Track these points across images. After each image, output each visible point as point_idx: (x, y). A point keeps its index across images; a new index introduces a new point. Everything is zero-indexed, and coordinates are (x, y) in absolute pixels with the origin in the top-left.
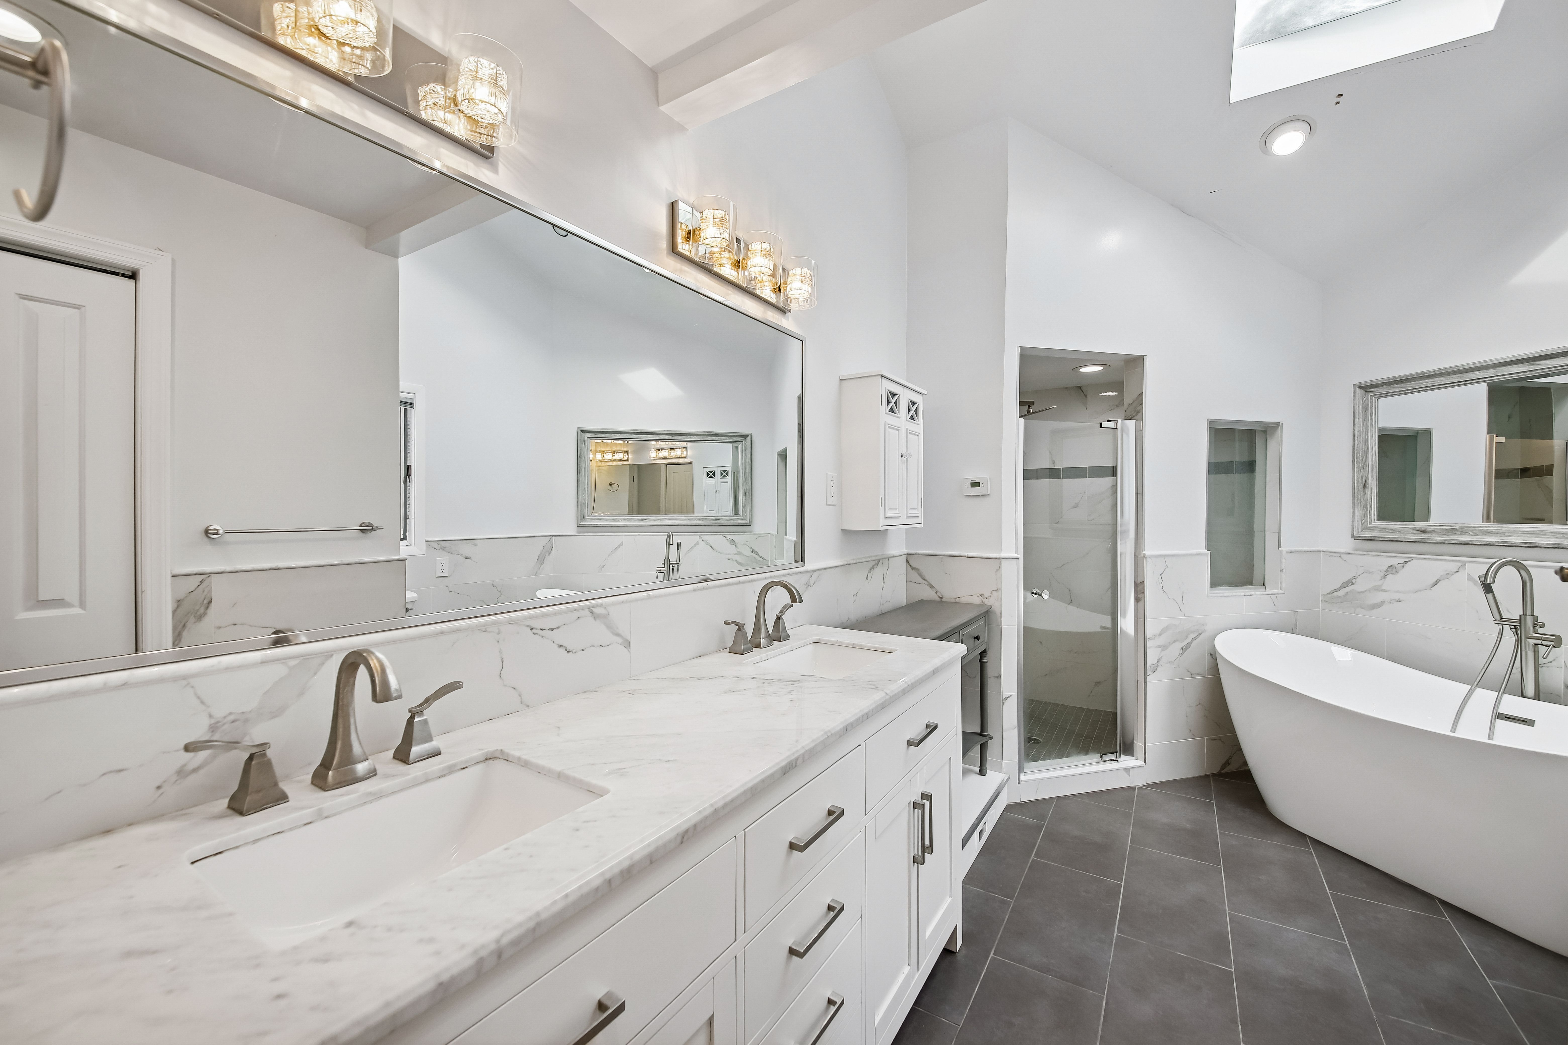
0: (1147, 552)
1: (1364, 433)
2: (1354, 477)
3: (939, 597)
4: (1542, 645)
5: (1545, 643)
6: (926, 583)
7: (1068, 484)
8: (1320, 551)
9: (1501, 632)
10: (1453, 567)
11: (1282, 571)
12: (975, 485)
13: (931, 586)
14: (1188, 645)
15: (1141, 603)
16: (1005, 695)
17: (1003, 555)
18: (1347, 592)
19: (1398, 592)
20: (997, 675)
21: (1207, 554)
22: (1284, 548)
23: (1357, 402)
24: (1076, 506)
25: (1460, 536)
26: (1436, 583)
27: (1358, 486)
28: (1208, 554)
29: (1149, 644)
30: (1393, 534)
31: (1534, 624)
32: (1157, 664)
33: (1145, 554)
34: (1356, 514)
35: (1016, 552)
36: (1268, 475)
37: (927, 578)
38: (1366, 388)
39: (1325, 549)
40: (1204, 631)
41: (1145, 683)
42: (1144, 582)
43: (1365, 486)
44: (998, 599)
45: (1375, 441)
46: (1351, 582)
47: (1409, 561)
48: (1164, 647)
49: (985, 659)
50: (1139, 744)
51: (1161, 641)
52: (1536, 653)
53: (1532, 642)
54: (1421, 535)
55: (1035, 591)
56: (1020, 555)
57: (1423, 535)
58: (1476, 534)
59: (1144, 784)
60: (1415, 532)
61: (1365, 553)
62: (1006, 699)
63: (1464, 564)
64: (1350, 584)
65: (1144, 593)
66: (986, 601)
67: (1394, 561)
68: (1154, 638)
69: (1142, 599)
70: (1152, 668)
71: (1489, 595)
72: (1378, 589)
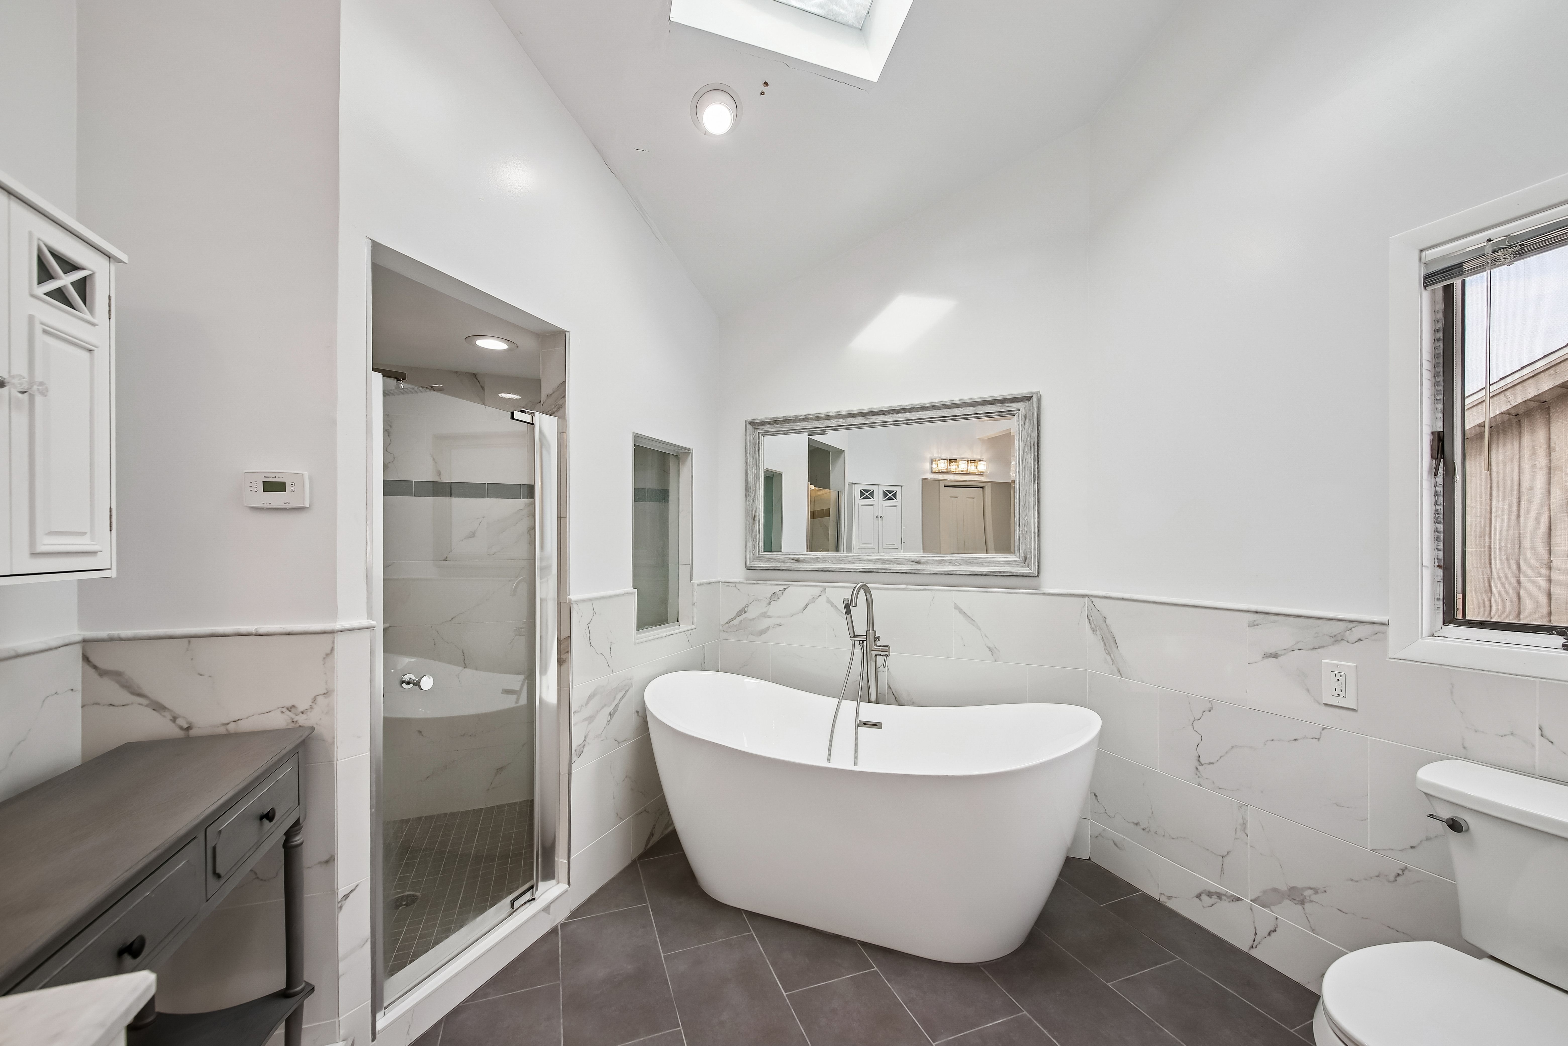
0: (573, 597)
1: (754, 468)
2: (746, 509)
3: (181, 728)
4: (880, 655)
5: (882, 653)
6: (144, 701)
7: (459, 505)
8: (719, 582)
9: (854, 646)
10: (817, 591)
11: (694, 604)
12: (274, 486)
13: (158, 707)
14: (616, 709)
15: (565, 667)
16: (342, 891)
17: (339, 625)
18: (741, 621)
19: (779, 617)
20: (326, 858)
21: (633, 593)
22: (695, 581)
23: (748, 438)
24: (472, 535)
25: (822, 564)
26: (806, 607)
27: (750, 519)
28: (635, 593)
29: (575, 719)
30: (776, 563)
31: (875, 638)
32: (583, 744)
33: (570, 600)
34: (749, 545)
35: (370, 615)
36: (680, 504)
37: (146, 689)
38: (755, 425)
39: (723, 580)
40: (631, 686)
41: (570, 774)
42: (569, 637)
43: (754, 518)
44: (330, 711)
45: (761, 476)
46: (744, 611)
47: (787, 588)
48: (591, 719)
49: (297, 839)
50: (561, 860)
51: (587, 712)
52: (876, 662)
53: (874, 653)
54: (796, 564)
55: (407, 678)
56: (378, 622)
57: (797, 564)
58: (833, 562)
59: (568, 914)
60: (792, 561)
61: (755, 582)
62: (346, 897)
63: (824, 588)
64: (743, 612)
65: (569, 652)
66: (302, 720)
67: (776, 589)
68: (581, 710)
69: (567, 660)
70: (578, 751)
71: (848, 616)
72: (764, 615)
